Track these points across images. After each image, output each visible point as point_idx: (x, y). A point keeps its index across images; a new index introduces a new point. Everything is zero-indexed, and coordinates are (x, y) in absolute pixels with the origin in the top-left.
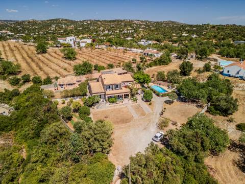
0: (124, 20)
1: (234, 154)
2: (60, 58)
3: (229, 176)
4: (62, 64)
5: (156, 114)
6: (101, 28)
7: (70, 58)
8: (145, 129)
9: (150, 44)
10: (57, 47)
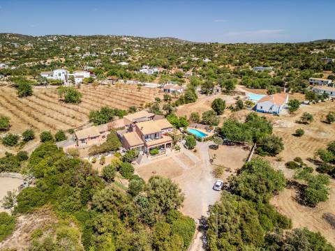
0: (108, 36)
1: (290, 191)
2: (56, 101)
3: (292, 212)
4: (65, 110)
5: (206, 162)
6: (77, 48)
7: (73, 102)
8: (201, 179)
9: (157, 73)
10: (42, 84)
